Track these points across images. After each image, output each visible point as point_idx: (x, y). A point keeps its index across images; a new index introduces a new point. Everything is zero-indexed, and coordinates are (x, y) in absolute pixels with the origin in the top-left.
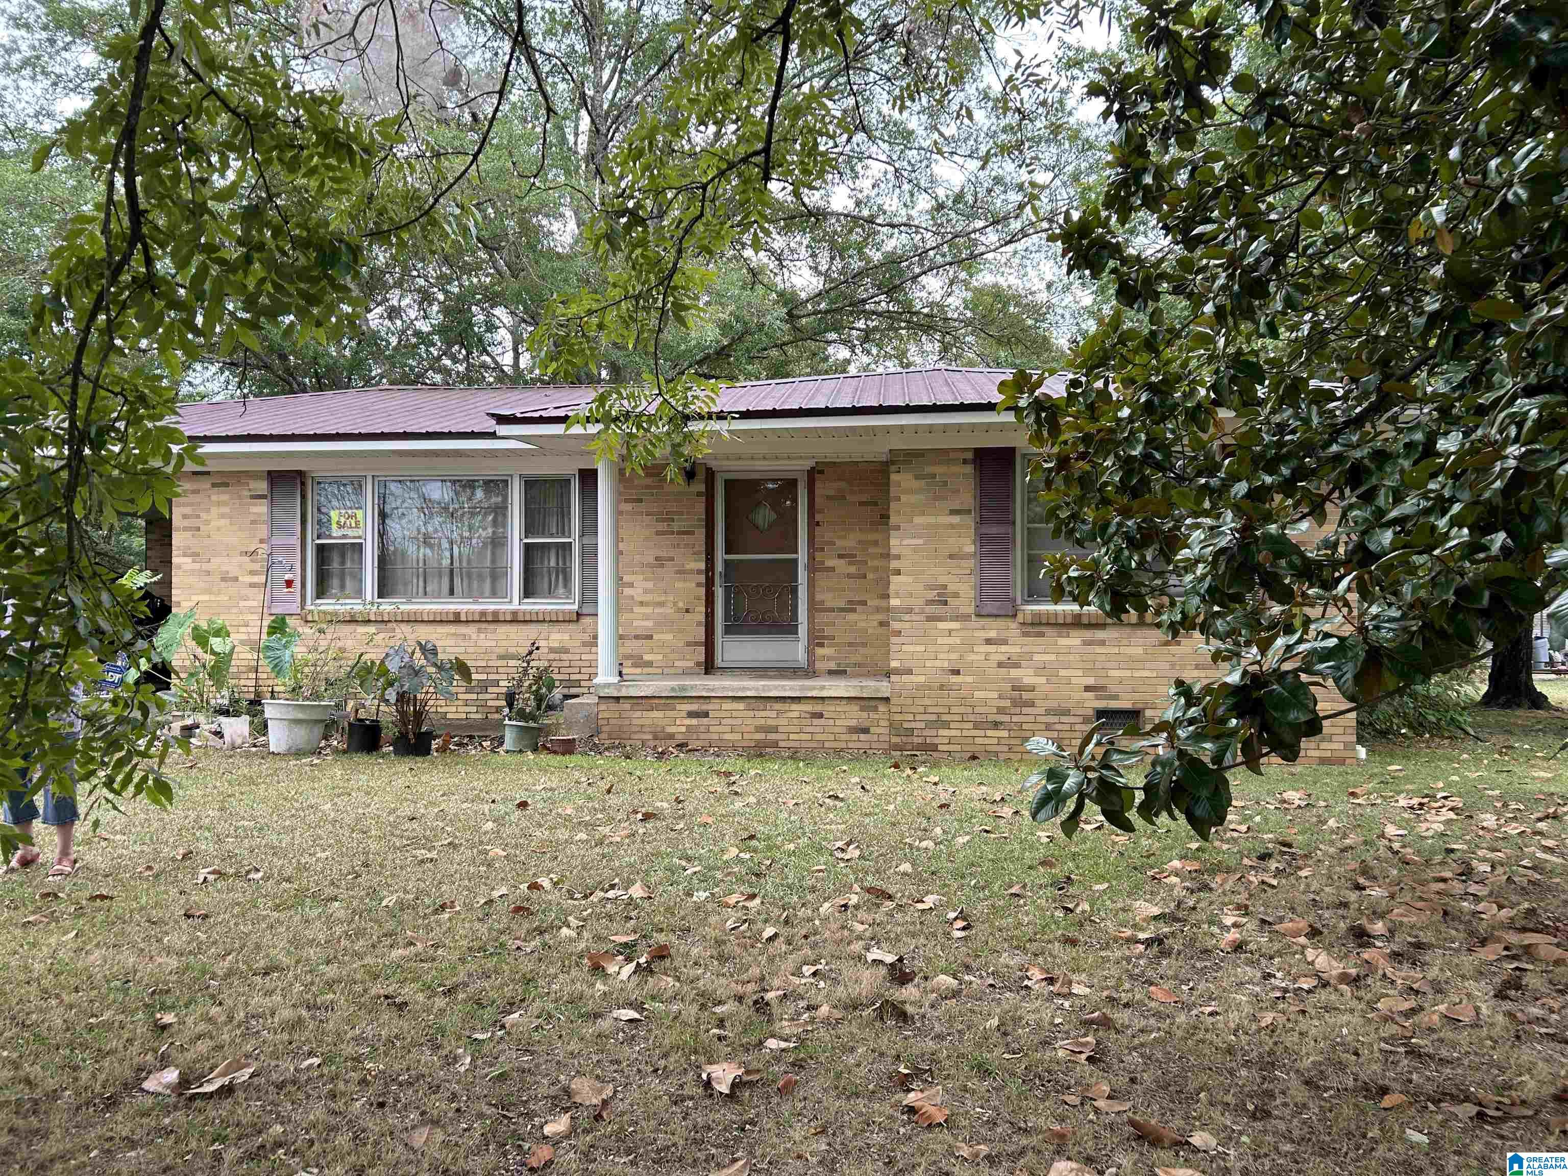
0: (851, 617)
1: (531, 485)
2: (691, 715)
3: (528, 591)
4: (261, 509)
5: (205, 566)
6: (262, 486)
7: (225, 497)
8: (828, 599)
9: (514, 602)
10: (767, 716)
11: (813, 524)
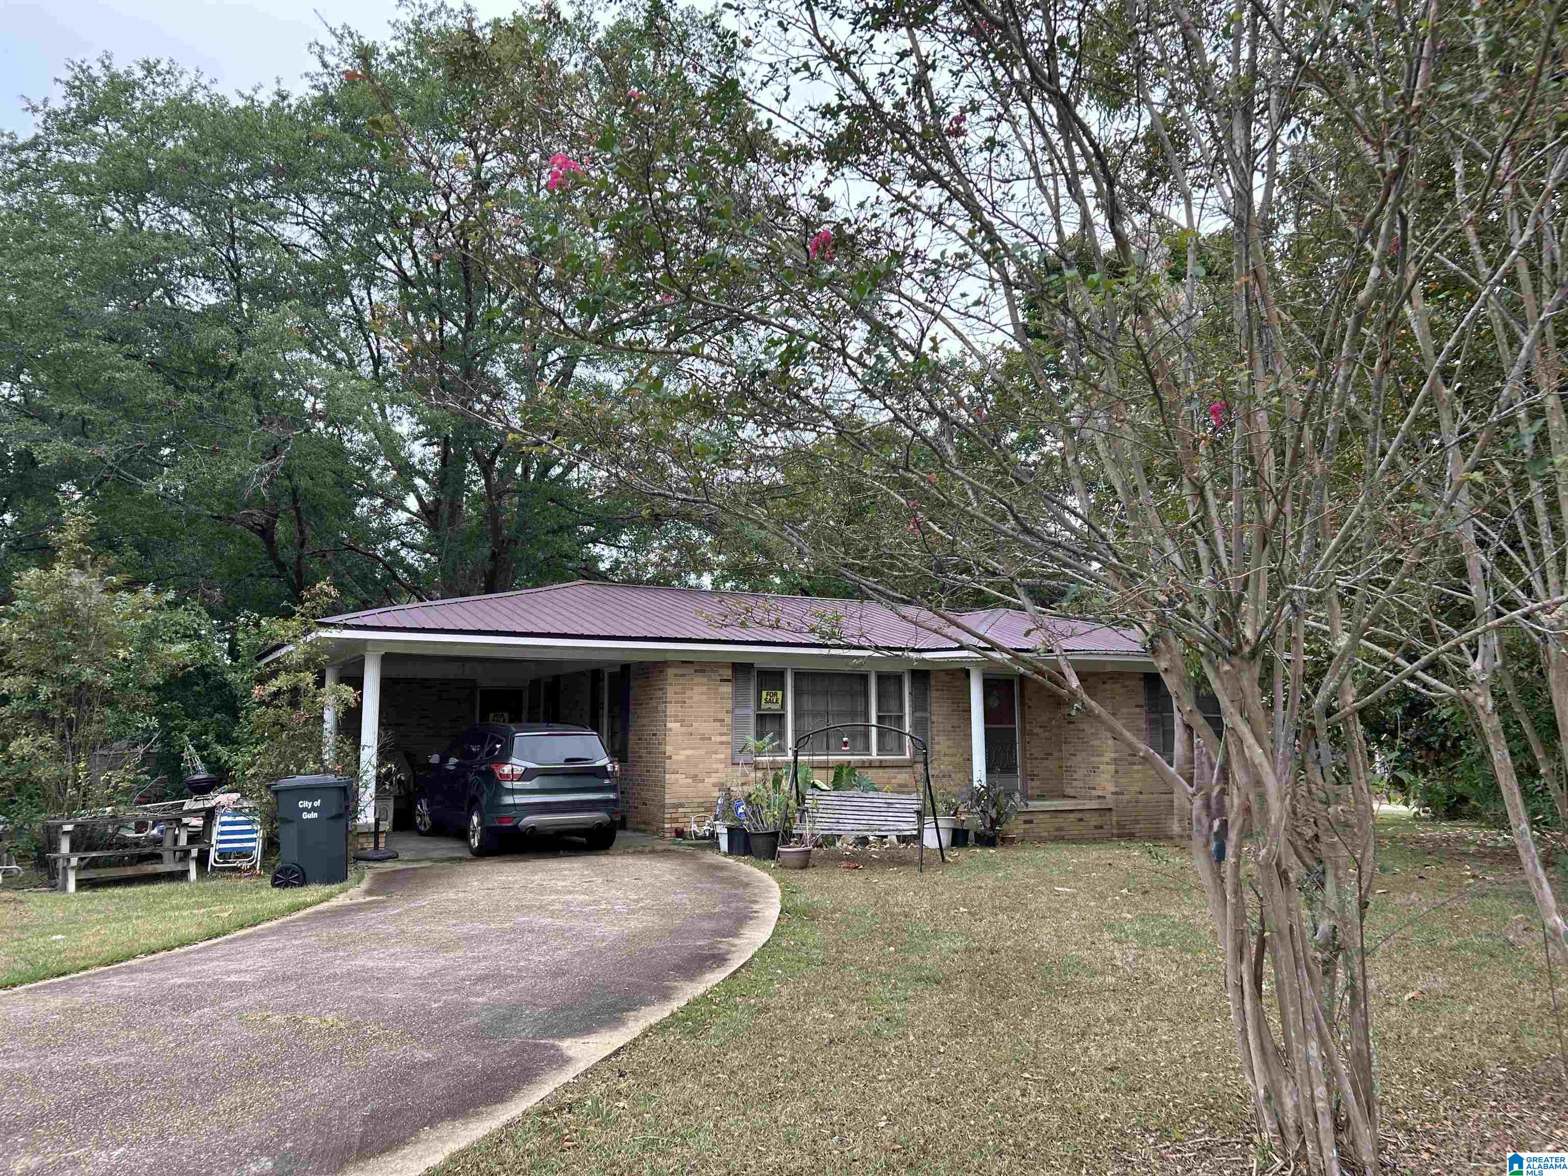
0: (1045, 763)
1: (881, 677)
2: (1026, 822)
3: (881, 750)
4: (727, 689)
5: (690, 729)
6: (728, 673)
7: (705, 680)
8: (1037, 752)
9: (874, 755)
10: (1059, 821)
11: (1022, 704)
